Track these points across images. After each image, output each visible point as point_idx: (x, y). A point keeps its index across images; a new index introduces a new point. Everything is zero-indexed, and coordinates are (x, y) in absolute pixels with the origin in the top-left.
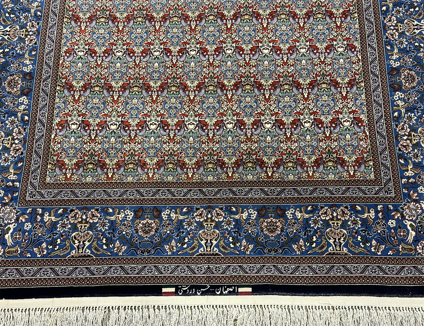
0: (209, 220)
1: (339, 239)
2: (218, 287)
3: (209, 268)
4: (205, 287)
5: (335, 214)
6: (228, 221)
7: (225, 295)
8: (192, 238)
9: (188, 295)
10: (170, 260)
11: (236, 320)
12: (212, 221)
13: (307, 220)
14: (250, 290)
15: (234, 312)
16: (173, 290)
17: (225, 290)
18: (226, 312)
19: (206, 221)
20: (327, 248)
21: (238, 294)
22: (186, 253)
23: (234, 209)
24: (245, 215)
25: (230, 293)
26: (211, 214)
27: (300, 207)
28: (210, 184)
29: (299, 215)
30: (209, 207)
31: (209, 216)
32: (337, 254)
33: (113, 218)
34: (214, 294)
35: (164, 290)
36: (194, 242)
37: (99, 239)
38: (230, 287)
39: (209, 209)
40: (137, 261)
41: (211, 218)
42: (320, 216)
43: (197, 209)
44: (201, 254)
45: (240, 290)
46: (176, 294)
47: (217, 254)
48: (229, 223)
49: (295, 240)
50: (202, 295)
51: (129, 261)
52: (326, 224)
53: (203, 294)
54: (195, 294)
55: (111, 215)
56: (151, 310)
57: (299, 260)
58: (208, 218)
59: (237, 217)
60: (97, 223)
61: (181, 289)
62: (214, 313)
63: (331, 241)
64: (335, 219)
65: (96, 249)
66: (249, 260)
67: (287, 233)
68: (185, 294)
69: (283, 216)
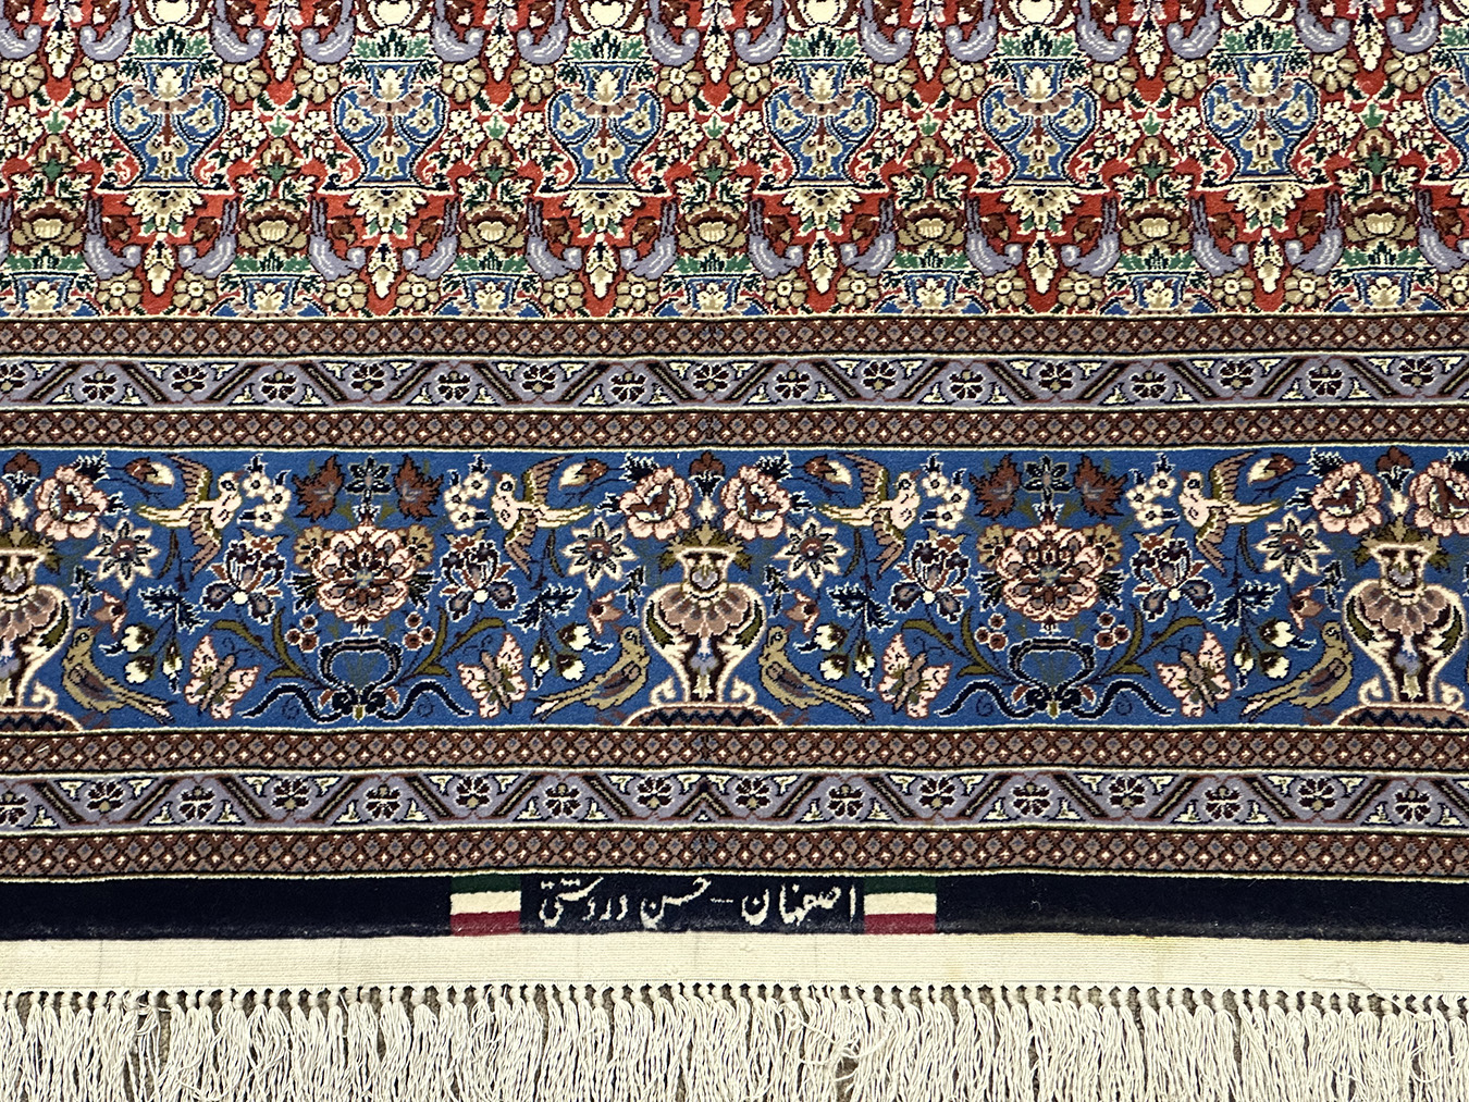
0: (706, 534)
1: (1419, 640)
2: (755, 887)
3: (705, 786)
4: (687, 885)
5: (1399, 505)
6: (812, 536)
7: (792, 929)
8: (614, 630)
9: (593, 929)
10: (490, 745)
11: (848, 1065)
12: (723, 537)
13: (1244, 537)
14: (926, 903)
15: (840, 1023)
16: (511, 901)
17: (794, 902)
18: (794, 1023)
19: (688, 537)
20: (1354, 686)
21: (862, 924)
22: (582, 710)
23: (844, 476)
24: (902, 509)
25: (819, 922)
26: (718, 501)
27: (1207, 464)
28: (711, 332)
29: (1198, 507)
30: (706, 461)
31: (707, 510)
32: (1407, 719)
33: (177, 518)
34: (731, 922)
35: (461, 903)
36: (620, 652)
37: (102, 631)
38: (820, 887)
39: (708, 472)
40: (314, 752)
41: (716, 523)
42: (1313, 515)
43: (640, 473)
44: (659, 715)
45: (876, 904)
46: (525, 921)
47: (747, 715)
48: (814, 552)
49: (1177, 640)
50: (666, 926)
51: (270, 751)
52: (1351, 557)
53: (674, 922)
54: (633, 924)
55: (169, 498)
56: (393, 1010)
57: (1196, 746)
58: (697, 523)
59: (859, 516)
60: (91, 542)
61: (551, 895)
62: (735, 1023)
63: (1377, 649)
64: (1399, 531)
65: (86, 683)
66: (925, 746)
67: (1133, 606)
68: (575, 921)
69: (1113, 510)
